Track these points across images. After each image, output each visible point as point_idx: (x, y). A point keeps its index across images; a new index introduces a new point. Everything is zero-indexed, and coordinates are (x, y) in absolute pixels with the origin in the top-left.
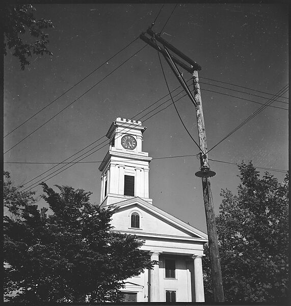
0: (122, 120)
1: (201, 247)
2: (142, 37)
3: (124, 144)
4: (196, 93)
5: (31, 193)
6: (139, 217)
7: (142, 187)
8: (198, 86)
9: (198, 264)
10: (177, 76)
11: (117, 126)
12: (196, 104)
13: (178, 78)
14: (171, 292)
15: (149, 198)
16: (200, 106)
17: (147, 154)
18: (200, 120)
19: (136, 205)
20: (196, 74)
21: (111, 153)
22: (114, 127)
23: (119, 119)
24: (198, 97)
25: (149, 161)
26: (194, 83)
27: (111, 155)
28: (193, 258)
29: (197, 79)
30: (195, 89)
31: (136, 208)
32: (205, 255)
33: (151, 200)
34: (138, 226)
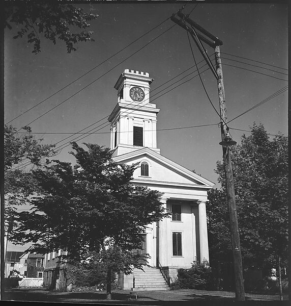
0: (130, 71)
1: (205, 193)
2: (173, 19)
3: (132, 95)
4: (218, 67)
5: (52, 146)
6: (148, 166)
7: (150, 138)
8: (220, 60)
9: (202, 209)
10: (202, 53)
11: (125, 78)
12: (218, 78)
13: (203, 55)
14: (177, 234)
15: (157, 148)
16: (222, 80)
17: (154, 106)
18: (221, 93)
19: (145, 155)
20: (218, 49)
21: (120, 105)
22: (122, 78)
23: (127, 71)
24: (220, 71)
25: (157, 113)
26: (216, 58)
27: (121, 107)
28: (198, 203)
29: (219, 54)
30: (217, 64)
31: (145, 158)
32: (208, 200)
33: (159, 150)
34: (147, 174)
